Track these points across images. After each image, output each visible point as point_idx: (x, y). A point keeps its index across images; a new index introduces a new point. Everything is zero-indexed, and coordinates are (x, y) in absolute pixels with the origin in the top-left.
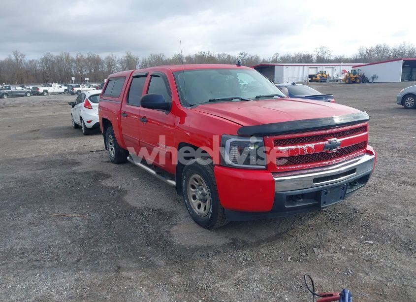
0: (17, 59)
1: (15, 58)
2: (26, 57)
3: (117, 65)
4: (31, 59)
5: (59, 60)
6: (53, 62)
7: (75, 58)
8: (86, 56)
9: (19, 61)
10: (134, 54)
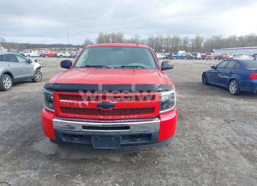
0: (136, 39)
1: (135, 38)
2: (140, 37)
3: (190, 42)
4: (143, 39)
5: (157, 39)
6: (154, 41)
7: (166, 38)
8: (172, 37)
9: (137, 40)
10: (201, 35)
